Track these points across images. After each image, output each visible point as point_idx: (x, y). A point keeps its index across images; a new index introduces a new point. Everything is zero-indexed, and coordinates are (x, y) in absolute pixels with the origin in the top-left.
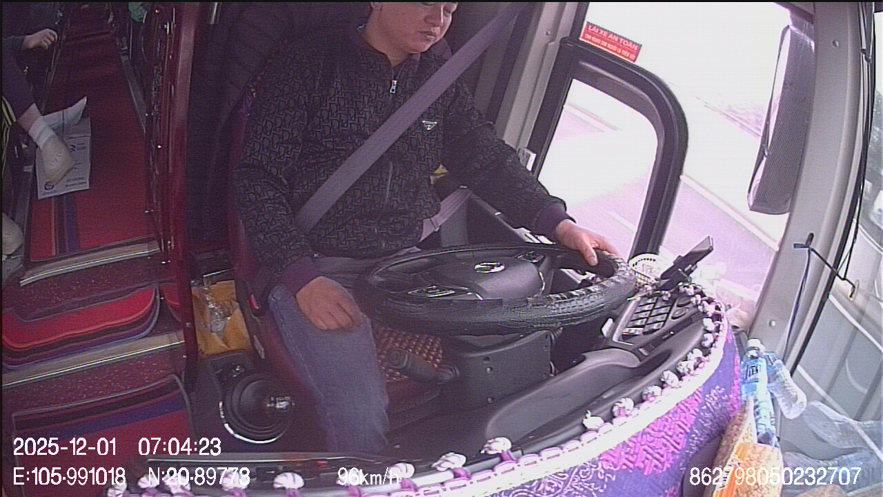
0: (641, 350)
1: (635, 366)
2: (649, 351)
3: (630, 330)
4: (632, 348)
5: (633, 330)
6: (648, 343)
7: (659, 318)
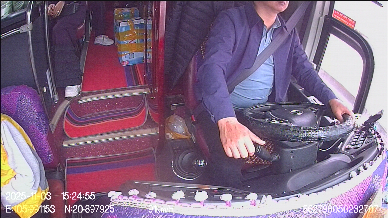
0: (352, 155)
1: (349, 162)
2: (355, 156)
3: (349, 146)
4: (349, 154)
5: (350, 146)
6: (355, 153)
7: (360, 142)
